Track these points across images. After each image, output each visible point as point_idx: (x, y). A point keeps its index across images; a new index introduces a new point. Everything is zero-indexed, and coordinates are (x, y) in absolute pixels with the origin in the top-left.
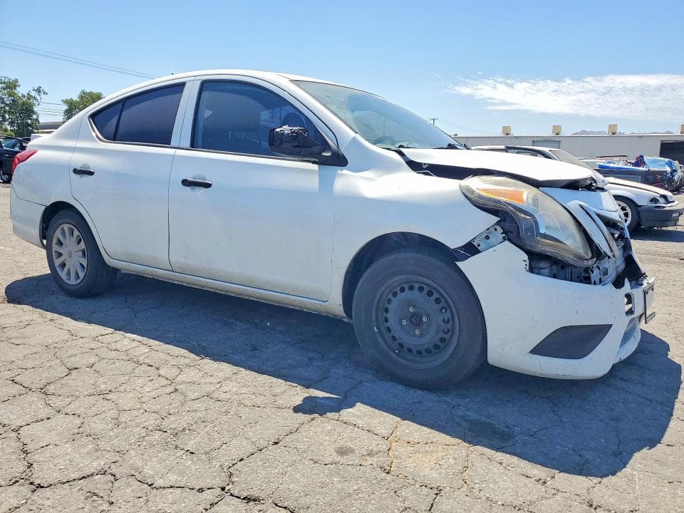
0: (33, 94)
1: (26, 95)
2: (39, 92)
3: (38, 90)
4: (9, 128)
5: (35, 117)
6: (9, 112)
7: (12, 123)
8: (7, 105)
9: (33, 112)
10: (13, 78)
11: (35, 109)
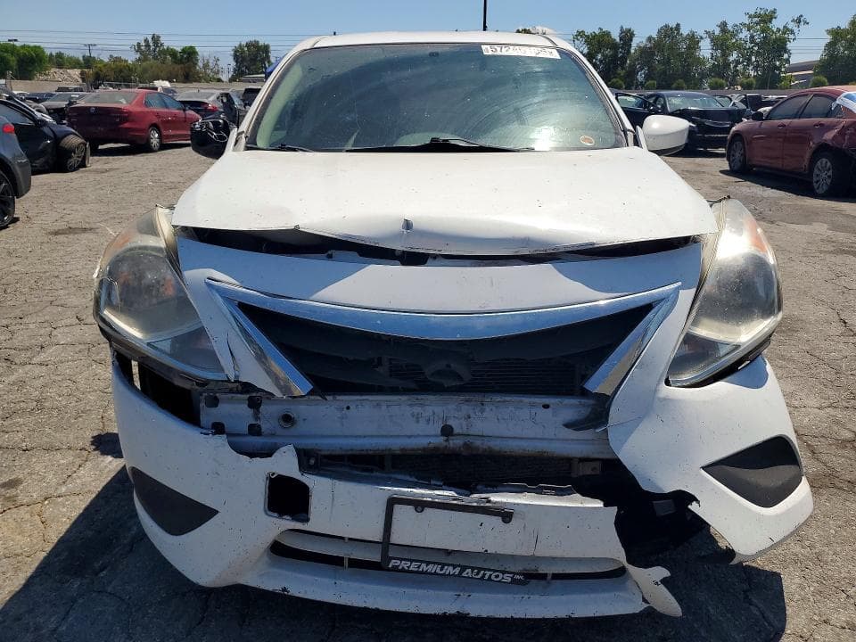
0: (791, 26)
1: (782, 28)
2: (800, 22)
3: (798, 21)
4: (752, 73)
5: (786, 56)
6: (758, 54)
7: (756, 68)
8: (757, 44)
9: (786, 51)
10: (770, 9)
11: (789, 46)
